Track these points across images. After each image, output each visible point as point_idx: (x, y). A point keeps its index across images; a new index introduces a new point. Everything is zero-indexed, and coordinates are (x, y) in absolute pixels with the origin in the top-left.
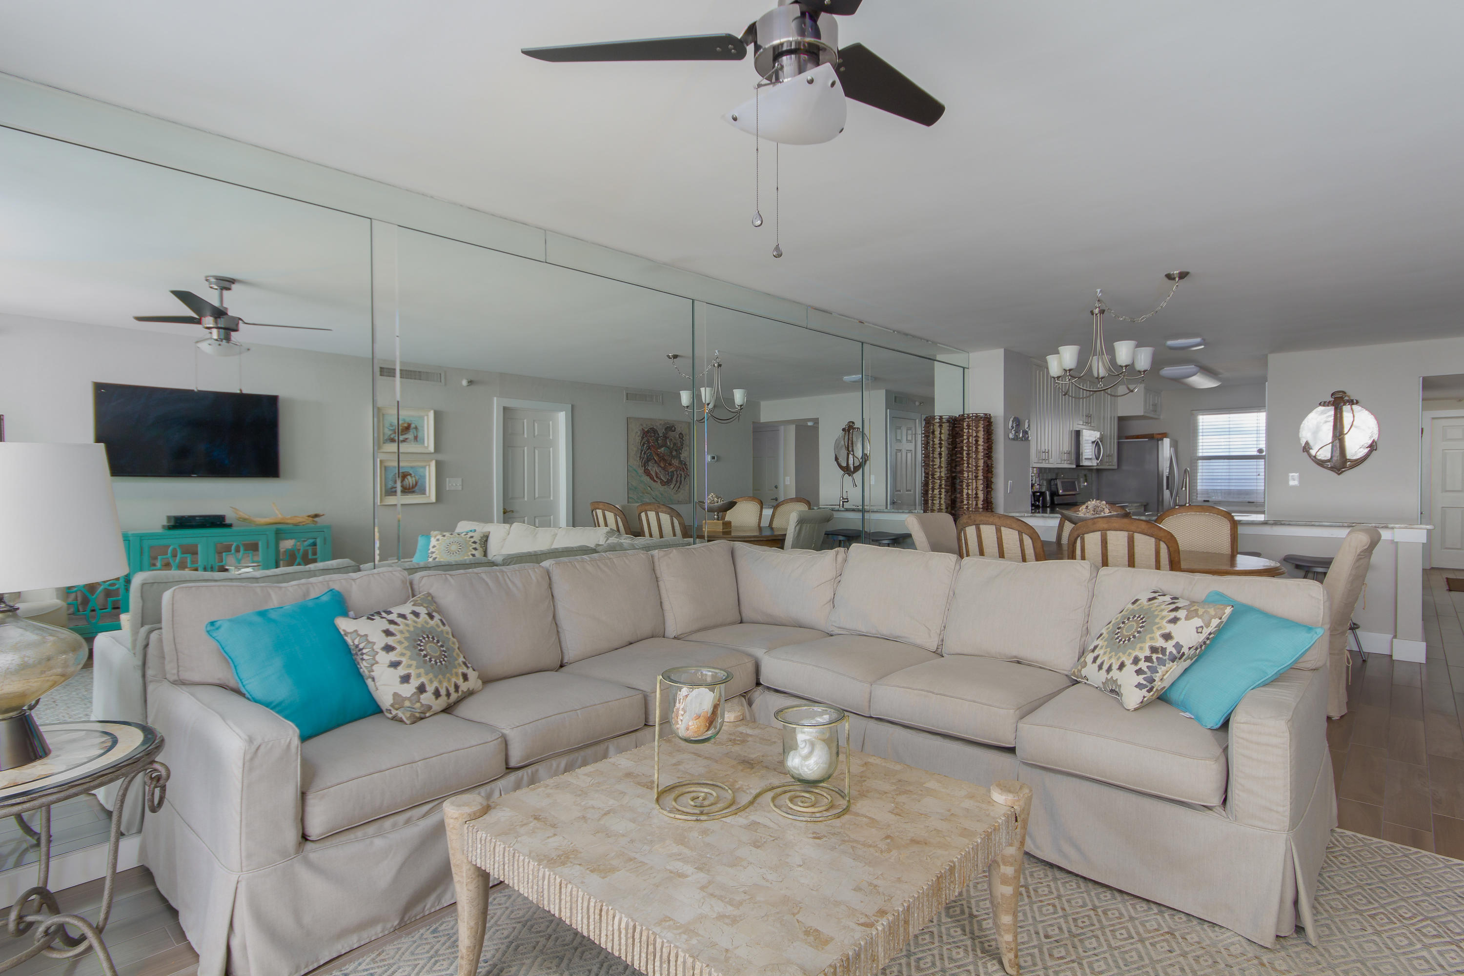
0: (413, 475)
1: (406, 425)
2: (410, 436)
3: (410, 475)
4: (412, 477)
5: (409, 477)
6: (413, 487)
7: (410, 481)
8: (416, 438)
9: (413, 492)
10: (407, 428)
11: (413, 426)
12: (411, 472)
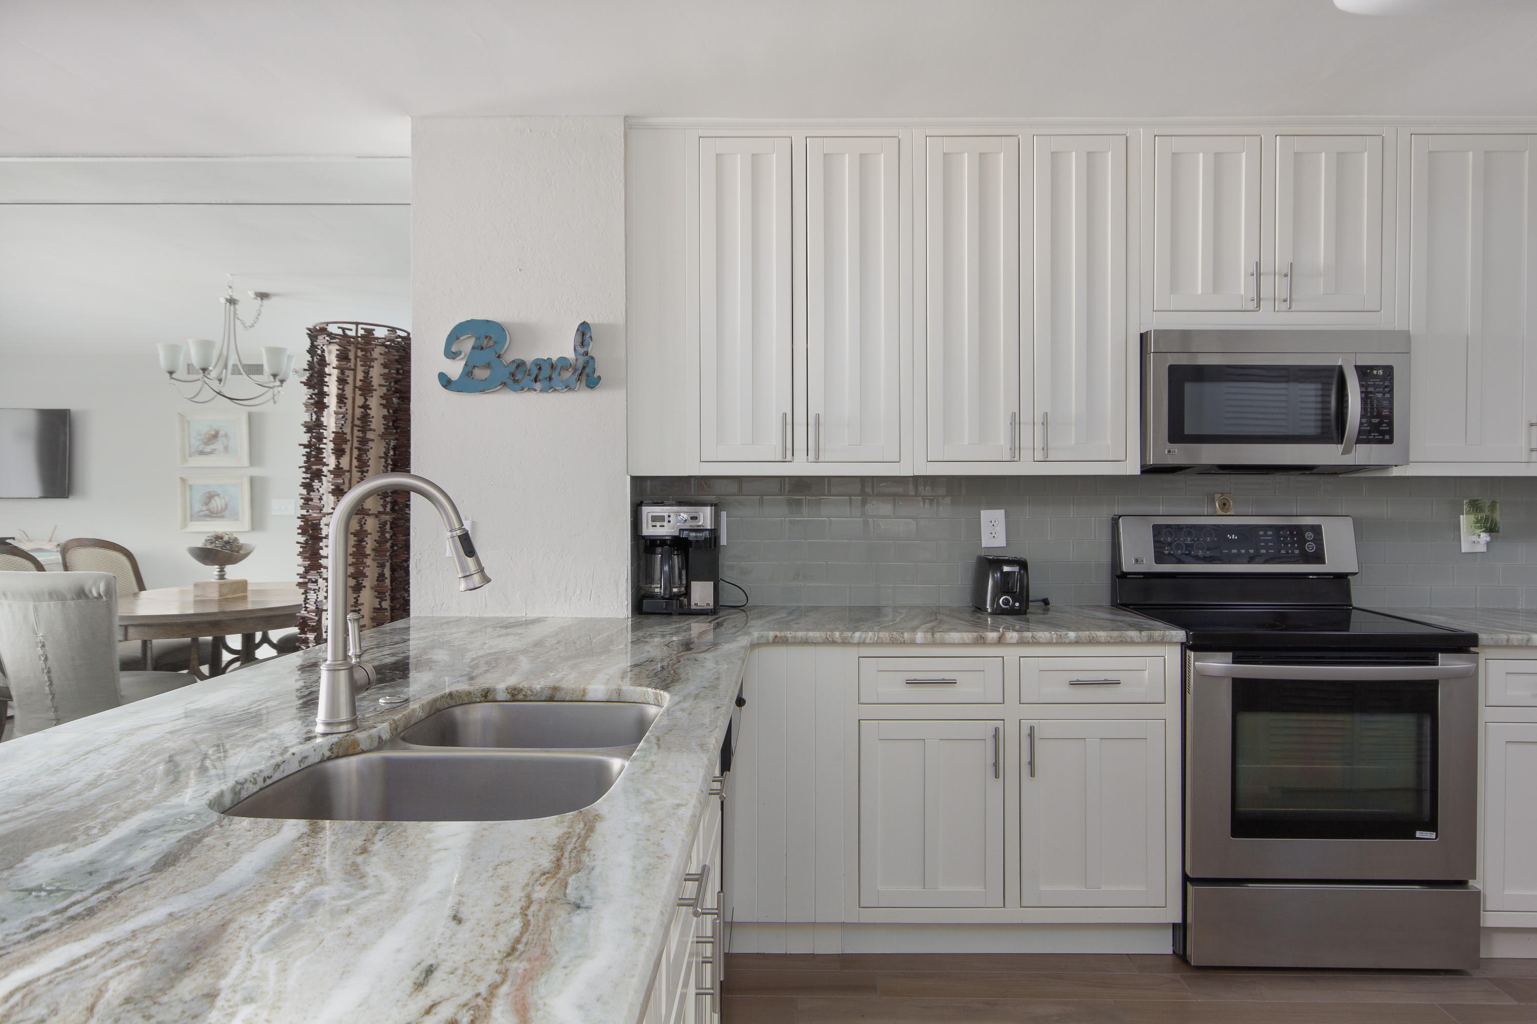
0: (222, 495)
1: (213, 433)
2: (218, 445)
3: (218, 495)
4: (220, 498)
5: (216, 498)
6: (222, 511)
7: (217, 503)
8: (226, 448)
9: (223, 517)
10: (215, 436)
11: (222, 433)
12: (219, 492)
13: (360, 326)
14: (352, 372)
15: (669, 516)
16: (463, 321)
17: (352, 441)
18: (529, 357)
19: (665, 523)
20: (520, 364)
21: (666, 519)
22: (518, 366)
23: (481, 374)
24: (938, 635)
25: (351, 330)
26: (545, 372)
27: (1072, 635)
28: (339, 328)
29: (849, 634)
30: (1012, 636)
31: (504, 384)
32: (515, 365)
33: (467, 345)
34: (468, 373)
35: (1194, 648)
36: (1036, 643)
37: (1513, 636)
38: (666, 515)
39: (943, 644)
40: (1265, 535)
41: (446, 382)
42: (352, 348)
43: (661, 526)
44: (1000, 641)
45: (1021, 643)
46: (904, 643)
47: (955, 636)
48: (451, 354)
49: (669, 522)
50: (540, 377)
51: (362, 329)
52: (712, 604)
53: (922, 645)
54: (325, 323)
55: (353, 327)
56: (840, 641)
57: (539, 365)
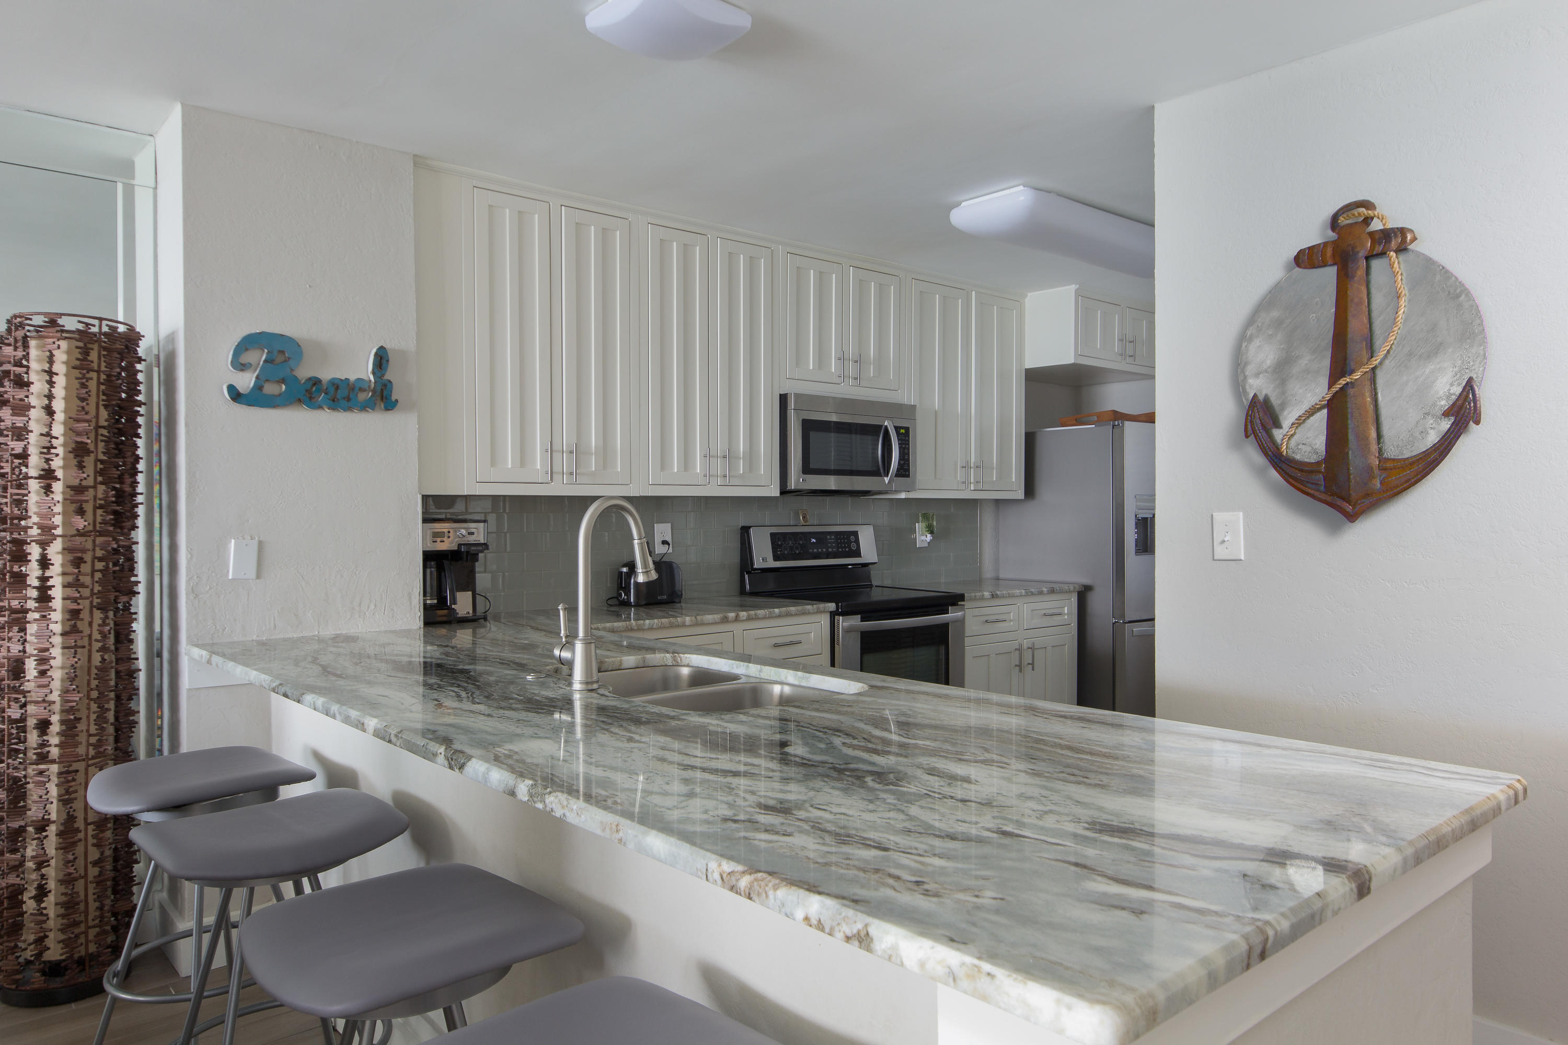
13: (104, 323)
14: (96, 373)
15: (449, 532)
16: (253, 332)
17: (97, 452)
18: (326, 375)
19: (445, 539)
20: (316, 382)
21: (446, 534)
22: (314, 384)
23: (271, 389)
24: (699, 618)
25: (94, 326)
26: (341, 393)
27: (777, 610)
28: (79, 322)
29: (642, 622)
30: (743, 614)
31: (300, 401)
32: (311, 383)
33: (258, 357)
34: (258, 387)
35: (843, 614)
36: (757, 618)
37: (977, 594)
38: (446, 531)
39: (703, 624)
40: (831, 539)
41: (236, 395)
42: (96, 347)
43: (441, 541)
44: (737, 619)
45: (749, 619)
46: (678, 626)
47: (709, 618)
48: (240, 366)
49: (449, 537)
50: (339, 396)
51: (107, 325)
52: (471, 612)
53: (689, 626)
54: (57, 314)
55: (96, 322)
56: (636, 628)
57: (336, 385)
